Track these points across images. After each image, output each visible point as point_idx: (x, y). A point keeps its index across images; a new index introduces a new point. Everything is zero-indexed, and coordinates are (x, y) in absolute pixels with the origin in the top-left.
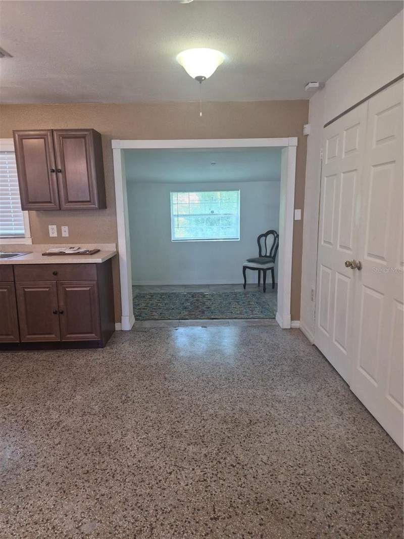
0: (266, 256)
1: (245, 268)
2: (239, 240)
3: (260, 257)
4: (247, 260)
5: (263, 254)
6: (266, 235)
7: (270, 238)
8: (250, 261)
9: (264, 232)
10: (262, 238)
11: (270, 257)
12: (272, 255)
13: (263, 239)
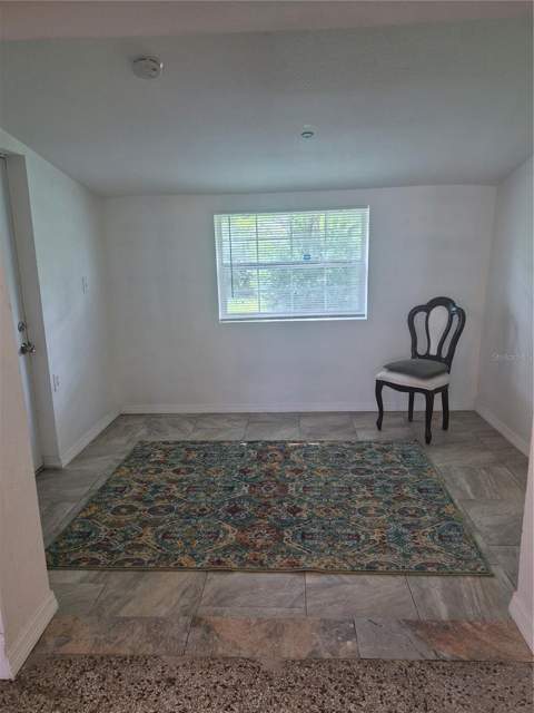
0: (427, 356)
1: (380, 384)
2: (366, 318)
3: (413, 357)
4: (386, 367)
5: (421, 350)
6: (428, 308)
7: (439, 316)
8: (392, 368)
9: (424, 301)
10: (418, 315)
11: (438, 358)
12: (444, 354)
13: (420, 317)
